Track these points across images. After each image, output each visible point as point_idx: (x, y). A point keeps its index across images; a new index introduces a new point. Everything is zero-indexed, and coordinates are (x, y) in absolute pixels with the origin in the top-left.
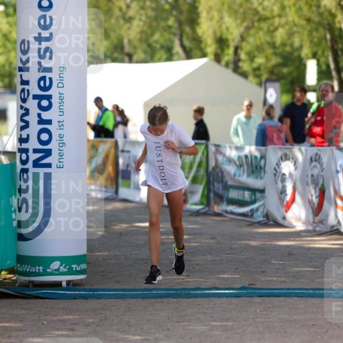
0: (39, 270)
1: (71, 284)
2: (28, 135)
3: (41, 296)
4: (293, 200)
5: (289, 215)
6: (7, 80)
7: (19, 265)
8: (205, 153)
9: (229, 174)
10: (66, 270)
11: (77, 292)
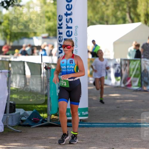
0: (68, 114)
1: (82, 121)
6: (54, 33)
8: (140, 64)
10: (79, 114)
11: (84, 124)
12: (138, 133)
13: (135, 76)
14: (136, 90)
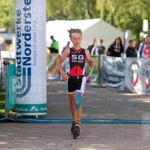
0: (26, 110)
1: (40, 117)
2: (21, 51)
3: (27, 122)
4: (137, 81)
5: (135, 88)
7: (17, 108)
8: (99, 60)
9: (109, 69)
10: (38, 110)
11: (42, 120)
12: (96, 129)
13: (93, 72)
14: (95, 87)
